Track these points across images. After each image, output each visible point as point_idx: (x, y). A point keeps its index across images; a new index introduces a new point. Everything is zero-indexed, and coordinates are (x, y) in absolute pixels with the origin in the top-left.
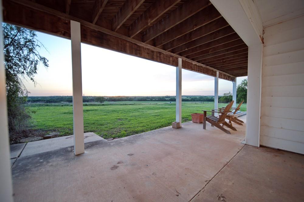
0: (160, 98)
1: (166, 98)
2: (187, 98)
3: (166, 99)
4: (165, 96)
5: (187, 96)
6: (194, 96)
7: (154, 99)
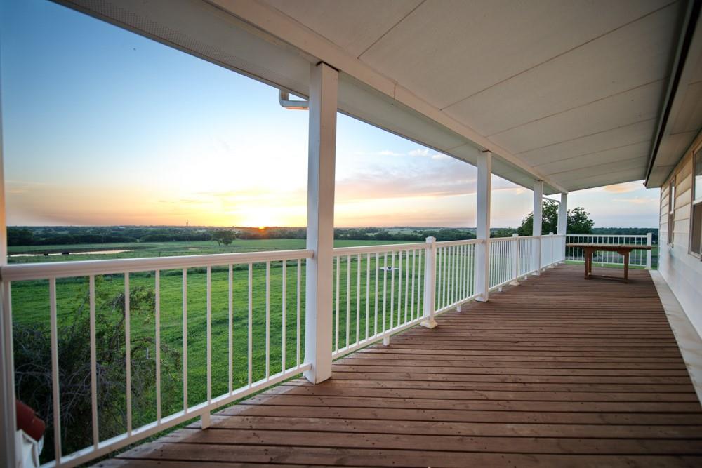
0: (356, 233)
1: (368, 232)
2: (414, 234)
3: (370, 234)
4: (367, 228)
5: (415, 229)
6: (430, 228)
7: (342, 236)
